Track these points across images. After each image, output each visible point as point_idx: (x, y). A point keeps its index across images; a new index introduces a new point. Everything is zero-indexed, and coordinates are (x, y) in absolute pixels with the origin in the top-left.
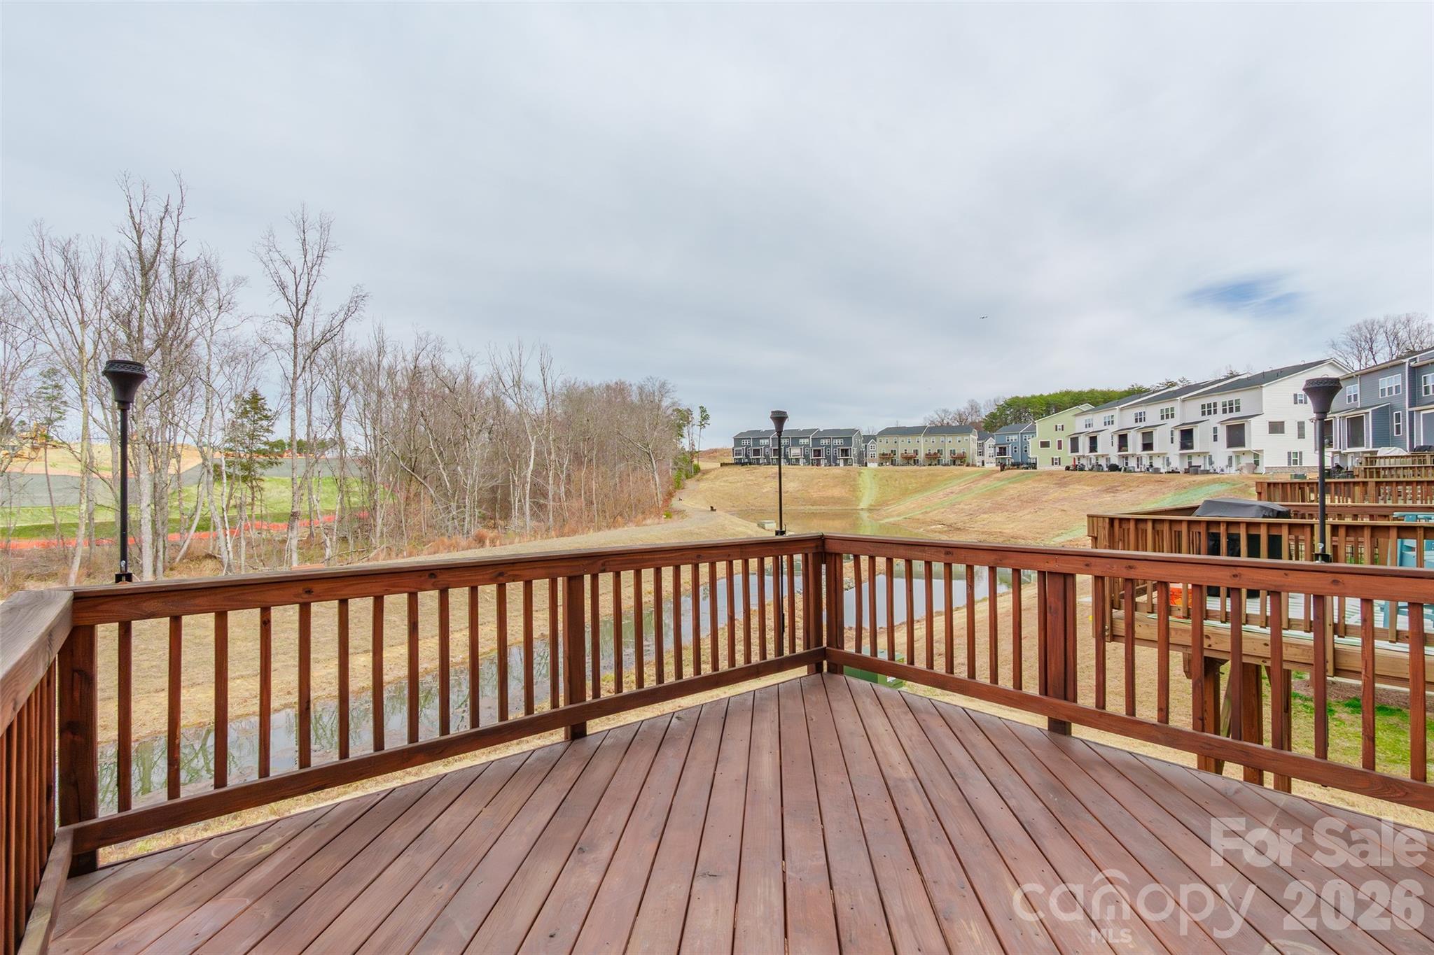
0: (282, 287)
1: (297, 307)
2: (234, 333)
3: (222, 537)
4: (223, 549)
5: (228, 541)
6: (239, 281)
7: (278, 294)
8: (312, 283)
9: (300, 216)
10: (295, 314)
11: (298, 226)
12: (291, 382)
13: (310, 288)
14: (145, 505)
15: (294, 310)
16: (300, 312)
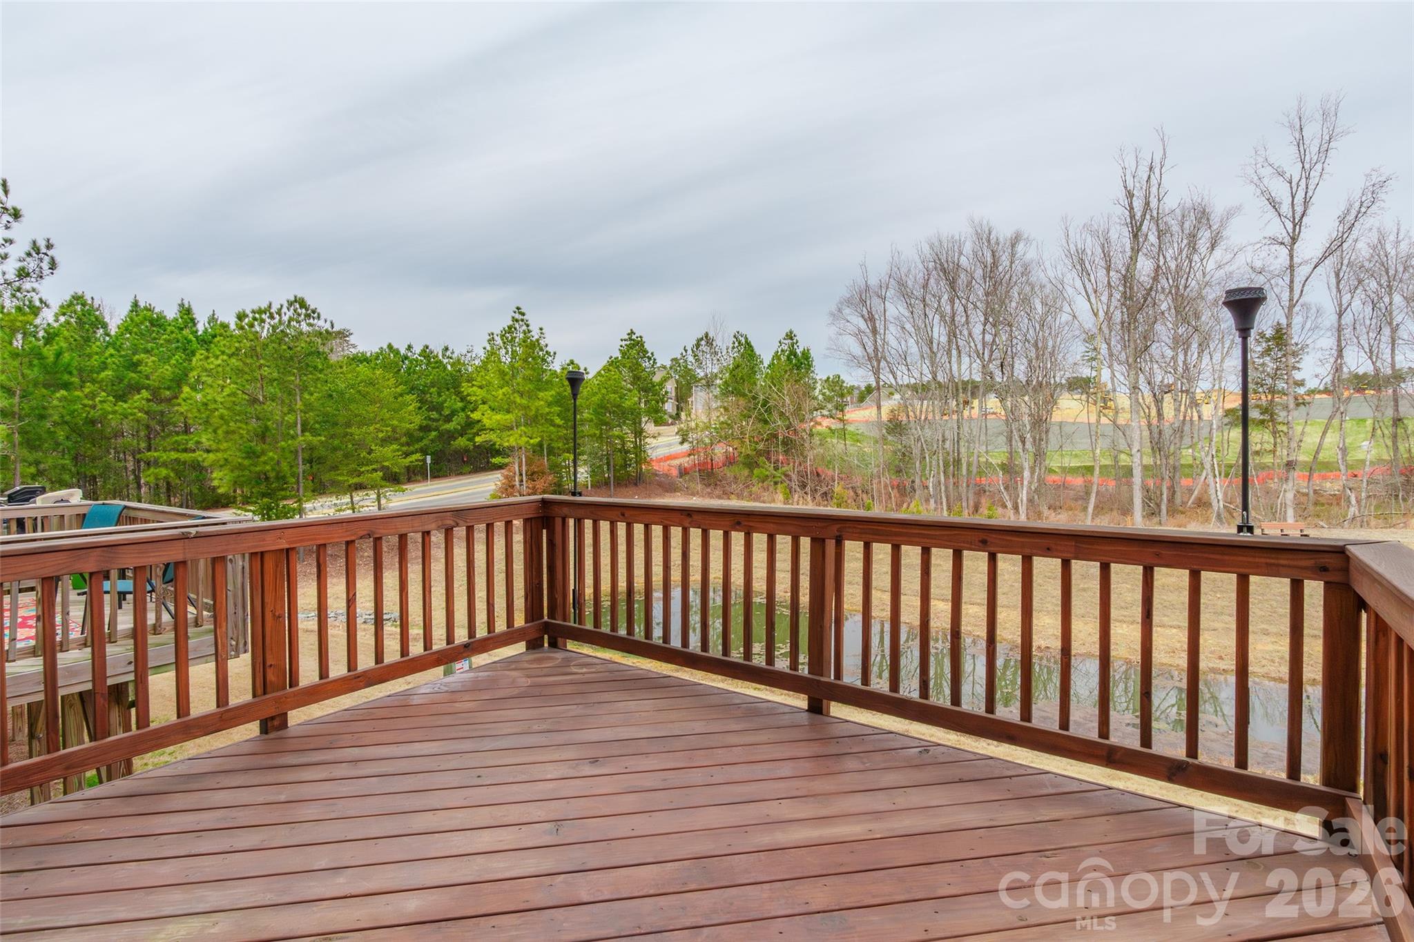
0: (1274, 204)
1: (1293, 222)
2: (1228, 268)
3: (1212, 484)
4: (1213, 497)
5: (1218, 489)
6: (1229, 214)
7: (1272, 213)
8: (1311, 187)
9: (1294, 115)
10: (1290, 231)
11: (1292, 126)
12: (1286, 311)
13: (1310, 194)
14: (1136, 450)
15: (1290, 226)
16: (1298, 227)
